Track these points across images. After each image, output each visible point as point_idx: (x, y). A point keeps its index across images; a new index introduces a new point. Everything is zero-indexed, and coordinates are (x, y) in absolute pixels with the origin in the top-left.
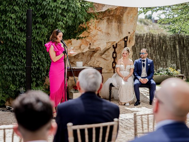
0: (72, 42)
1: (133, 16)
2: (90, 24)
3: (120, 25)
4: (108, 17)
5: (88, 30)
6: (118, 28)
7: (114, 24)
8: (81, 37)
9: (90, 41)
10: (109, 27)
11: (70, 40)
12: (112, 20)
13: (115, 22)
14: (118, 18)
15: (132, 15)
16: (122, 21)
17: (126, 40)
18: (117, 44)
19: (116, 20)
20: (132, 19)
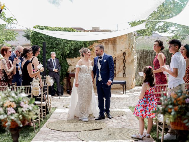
1: (124, 40)
2: (94, 46)
3: (114, 46)
4: (105, 42)
5: (93, 50)
6: (113, 48)
7: (110, 46)
12: (109, 43)
16: (116, 44)
17: (124, 55)
18: (116, 58)
19: (112, 43)
20: (123, 41)
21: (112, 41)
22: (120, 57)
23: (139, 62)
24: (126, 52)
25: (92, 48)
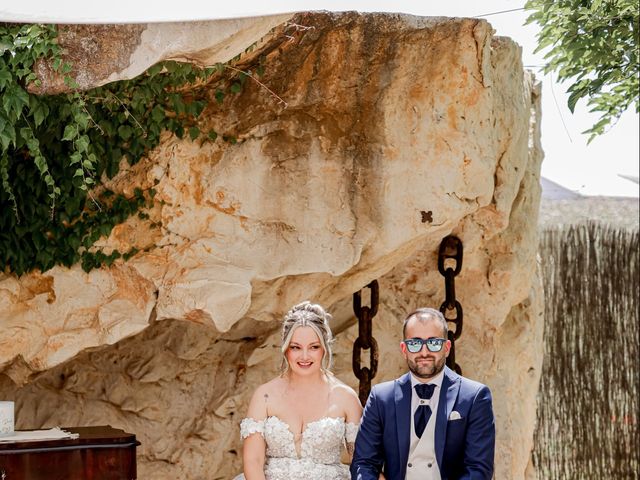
0: (57, 286)
1: (452, 112)
2: (157, 172)
3: (360, 169)
4: (274, 126)
5: (152, 213)
6: (352, 192)
7: (322, 169)
8: (107, 252)
9: (157, 276)
10: (283, 189)
11: (46, 274)
12: (306, 140)
13: (330, 151)
14: (349, 131)
15: (441, 107)
16: (375, 147)
17: (450, 264)
18: (374, 286)
19: (334, 142)
20: (444, 127)
21: (343, 125)
22: (414, 280)
23: (559, 326)
24: (463, 237)
25: (138, 191)
